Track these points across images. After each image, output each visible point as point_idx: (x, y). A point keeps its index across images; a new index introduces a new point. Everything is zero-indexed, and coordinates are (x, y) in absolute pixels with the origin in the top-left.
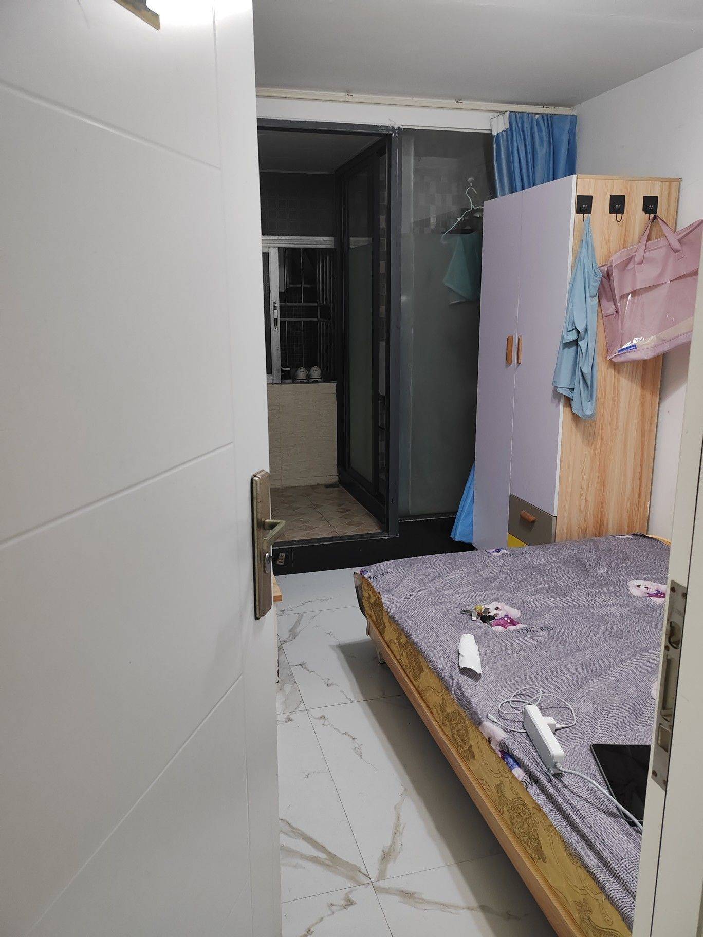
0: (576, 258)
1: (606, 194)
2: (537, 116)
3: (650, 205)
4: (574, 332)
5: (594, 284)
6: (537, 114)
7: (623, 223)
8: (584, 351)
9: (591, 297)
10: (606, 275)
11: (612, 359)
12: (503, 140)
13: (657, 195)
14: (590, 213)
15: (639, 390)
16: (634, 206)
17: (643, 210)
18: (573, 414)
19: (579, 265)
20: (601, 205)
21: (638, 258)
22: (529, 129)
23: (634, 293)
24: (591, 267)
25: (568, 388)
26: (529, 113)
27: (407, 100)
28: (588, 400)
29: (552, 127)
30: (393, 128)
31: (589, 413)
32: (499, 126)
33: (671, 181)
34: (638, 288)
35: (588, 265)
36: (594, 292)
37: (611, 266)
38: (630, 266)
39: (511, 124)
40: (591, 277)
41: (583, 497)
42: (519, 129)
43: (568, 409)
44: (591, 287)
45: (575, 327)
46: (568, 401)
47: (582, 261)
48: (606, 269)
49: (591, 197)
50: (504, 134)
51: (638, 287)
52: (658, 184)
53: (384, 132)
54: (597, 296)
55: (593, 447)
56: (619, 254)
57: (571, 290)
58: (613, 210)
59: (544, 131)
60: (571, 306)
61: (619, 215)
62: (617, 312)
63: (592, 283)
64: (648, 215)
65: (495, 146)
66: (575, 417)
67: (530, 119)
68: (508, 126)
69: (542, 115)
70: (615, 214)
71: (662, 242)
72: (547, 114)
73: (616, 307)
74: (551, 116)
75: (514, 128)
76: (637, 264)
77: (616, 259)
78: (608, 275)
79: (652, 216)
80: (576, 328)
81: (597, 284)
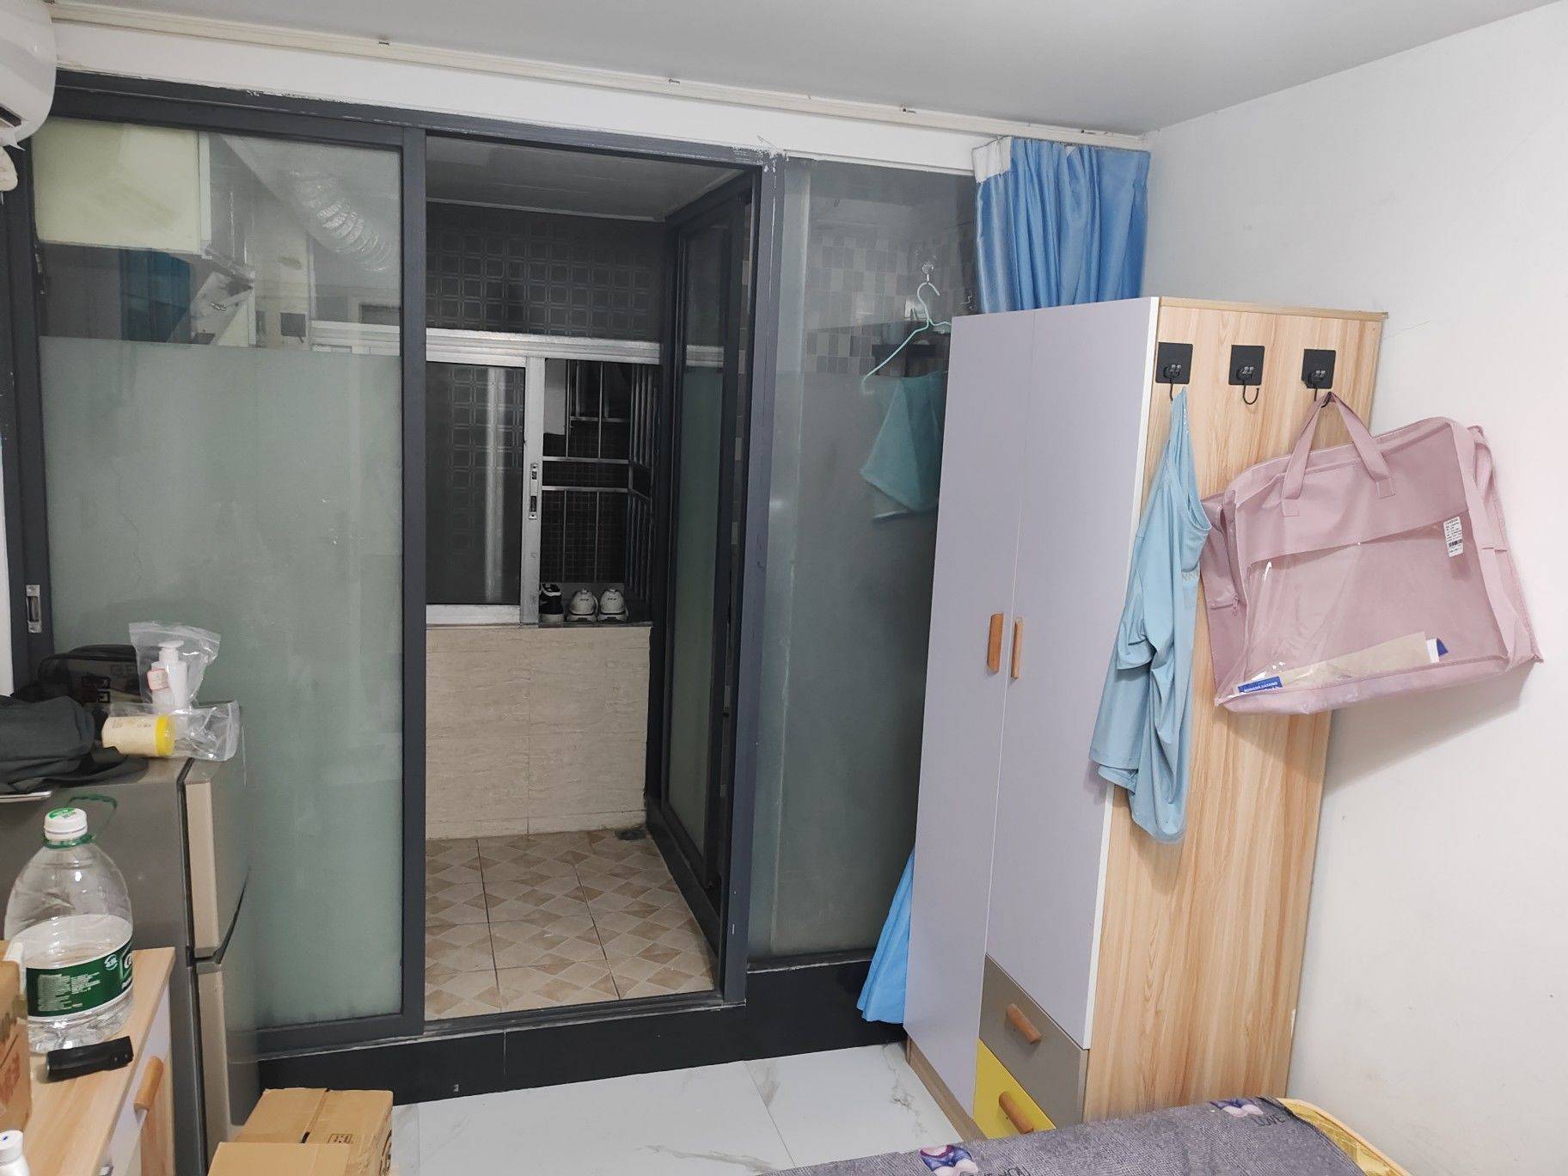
0: (1152, 481)
1: (1221, 342)
2: (1070, 149)
3: (1318, 367)
4: (1144, 646)
5: (1191, 544)
6: (1071, 144)
7: (1257, 406)
8: (1165, 692)
9: (1184, 570)
10: (1218, 523)
11: (1227, 706)
12: (997, 193)
13: (1333, 349)
14: (1187, 382)
15: (1280, 766)
16: (1285, 371)
17: (1303, 379)
18: (1134, 824)
19: (1159, 497)
20: (1210, 365)
21: (1290, 485)
22: (1051, 174)
23: (1279, 562)
24: (1186, 502)
25: (1125, 770)
26: (1052, 143)
27: (799, 99)
28: (1170, 800)
29: (1099, 174)
30: (766, 155)
31: (1170, 829)
32: (989, 165)
33: (1364, 318)
34: (1288, 553)
35: (1179, 500)
36: (1191, 559)
37: (1231, 503)
38: (1272, 501)
39: (1014, 162)
40: (1186, 529)
41: (1151, 1005)
42: (1031, 175)
43: (1123, 810)
44: (1186, 551)
45: (1146, 636)
46: (1124, 796)
47: (1166, 489)
48: (1219, 509)
49: (1190, 347)
50: (1001, 182)
51: (1289, 549)
52: (1336, 324)
53: (747, 162)
54: (1198, 568)
55: (1176, 891)
56: (1248, 474)
57: (1140, 550)
58: (1237, 377)
59: (1084, 181)
60: (1137, 589)
61: (1251, 389)
62: (1241, 602)
63: (1187, 541)
64: (1312, 390)
65: (980, 204)
66: (1138, 832)
67: (1055, 152)
68: (1008, 166)
69: (1080, 148)
70: (1242, 387)
71: (1343, 454)
72: (1090, 147)
73: (1237, 591)
74: (1098, 152)
75: (1021, 172)
76: (1286, 498)
77: (1243, 489)
78: (1223, 522)
79: (1322, 392)
80: (1147, 639)
81: (1199, 544)
